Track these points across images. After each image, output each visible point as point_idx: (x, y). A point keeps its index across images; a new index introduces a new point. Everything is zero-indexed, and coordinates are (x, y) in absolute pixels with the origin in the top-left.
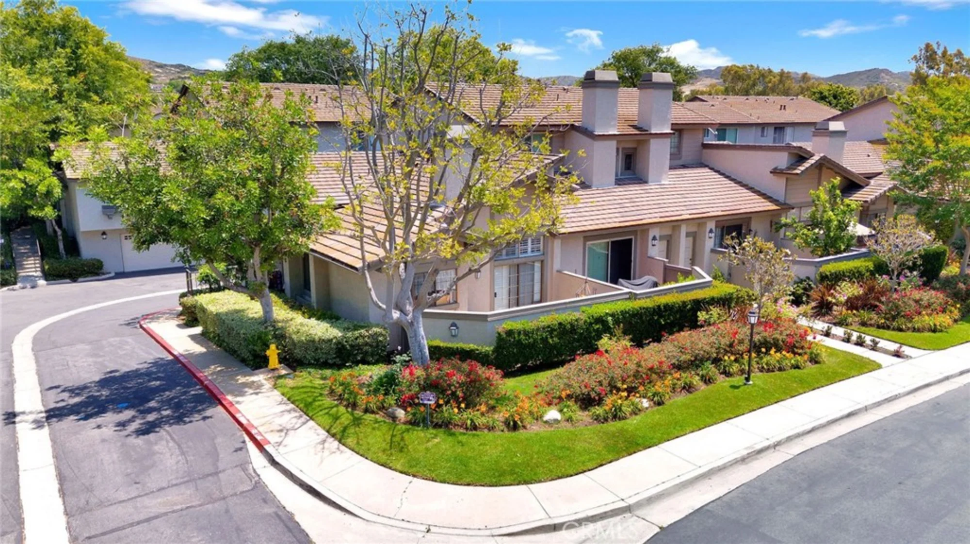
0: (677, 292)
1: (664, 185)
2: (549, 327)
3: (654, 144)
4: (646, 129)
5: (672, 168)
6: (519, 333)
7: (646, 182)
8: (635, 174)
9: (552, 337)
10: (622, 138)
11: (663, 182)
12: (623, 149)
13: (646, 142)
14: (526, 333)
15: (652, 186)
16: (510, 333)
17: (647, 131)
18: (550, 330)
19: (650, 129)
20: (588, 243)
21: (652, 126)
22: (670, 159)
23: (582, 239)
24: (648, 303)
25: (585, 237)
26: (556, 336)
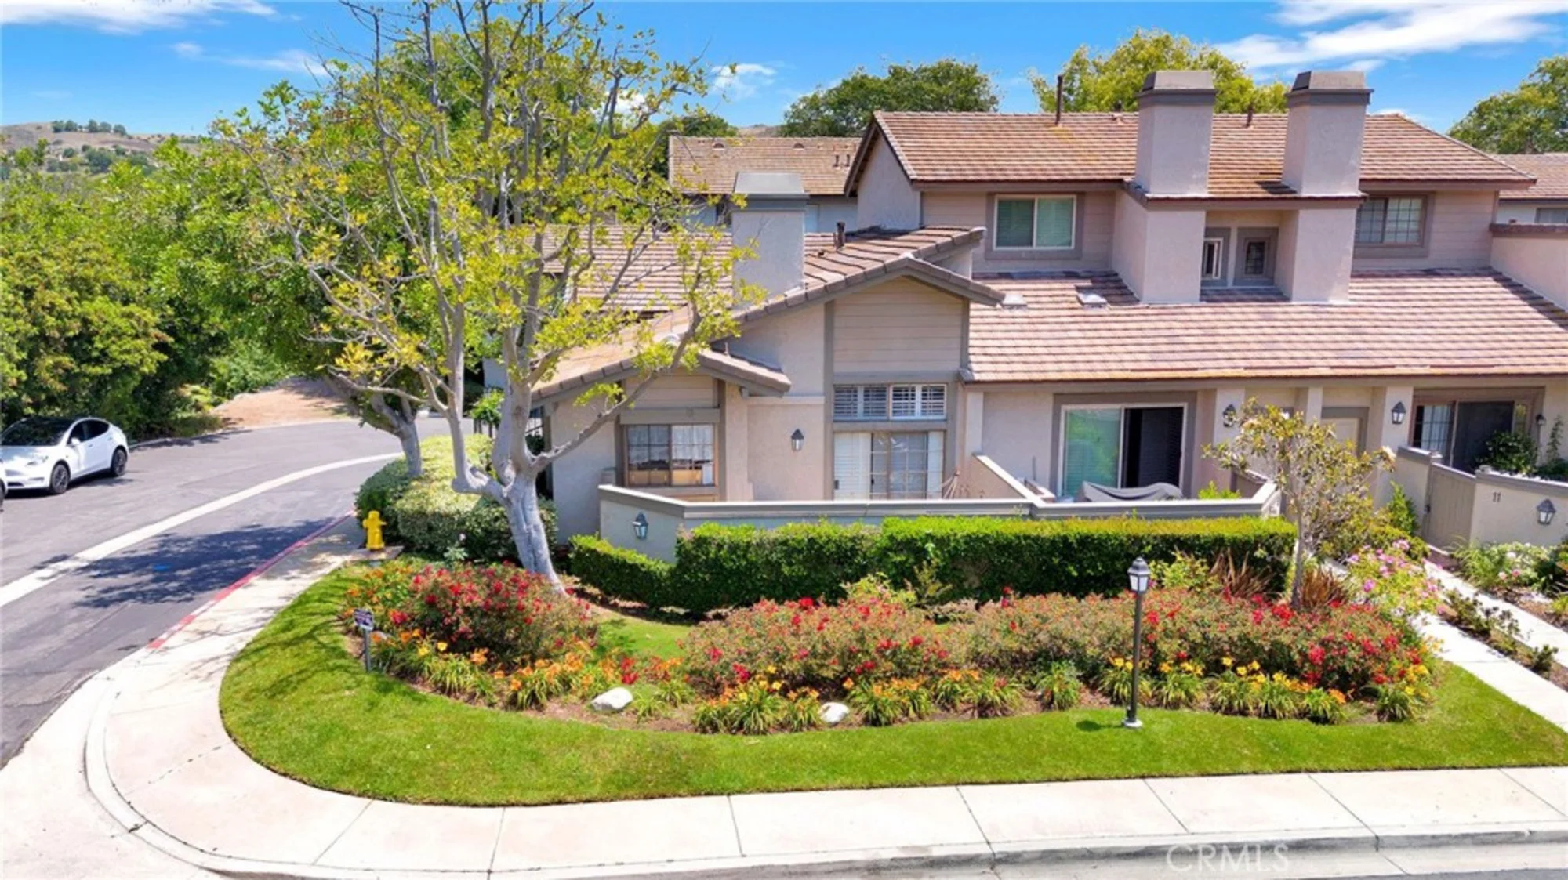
0: (1139, 517)
1: (1331, 306)
2: (785, 543)
3: (1307, 221)
4: (1293, 188)
5: (1357, 275)
6: (720, 547)
7: (1287, 299)
8: (1272, 283)
9: (790, 564)
10: (1217, 207)
11: (1331, 302)
12: (1241, 230)
13: (1288, 217)
14: (734, 548)
15: (1294, 309)
16: (701, 542)
17: (1294, 192)
18: (788, 549)
19: (1300, 188)
20: (1065, 408)
21: (1304, 183)
22: (1355, 257)
23: (1050, 399)
24: (1048, 529)
25: (1056, 395)
26: (800, 562)
